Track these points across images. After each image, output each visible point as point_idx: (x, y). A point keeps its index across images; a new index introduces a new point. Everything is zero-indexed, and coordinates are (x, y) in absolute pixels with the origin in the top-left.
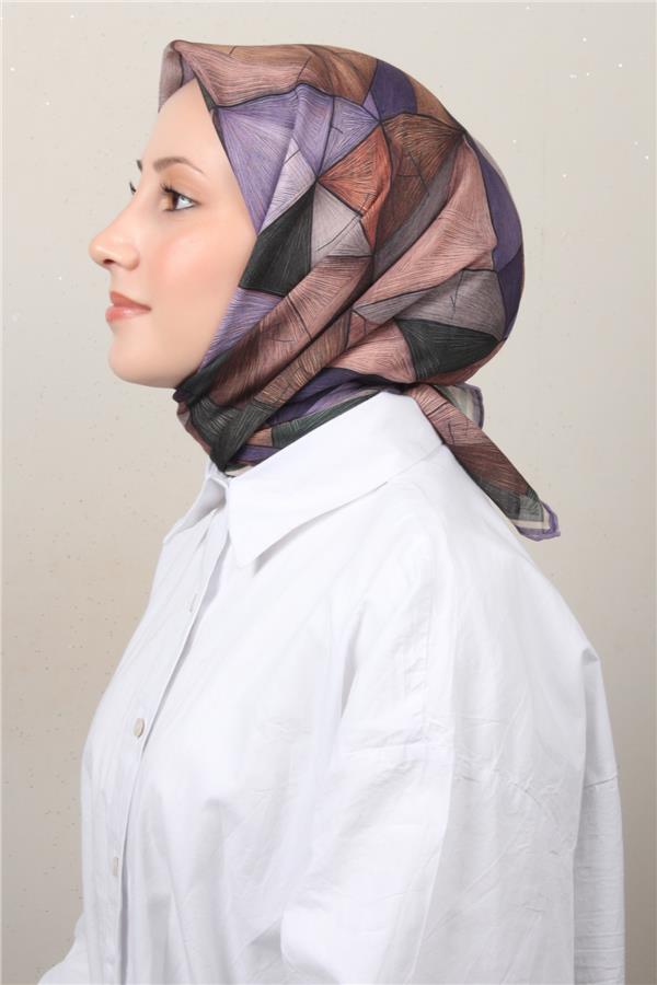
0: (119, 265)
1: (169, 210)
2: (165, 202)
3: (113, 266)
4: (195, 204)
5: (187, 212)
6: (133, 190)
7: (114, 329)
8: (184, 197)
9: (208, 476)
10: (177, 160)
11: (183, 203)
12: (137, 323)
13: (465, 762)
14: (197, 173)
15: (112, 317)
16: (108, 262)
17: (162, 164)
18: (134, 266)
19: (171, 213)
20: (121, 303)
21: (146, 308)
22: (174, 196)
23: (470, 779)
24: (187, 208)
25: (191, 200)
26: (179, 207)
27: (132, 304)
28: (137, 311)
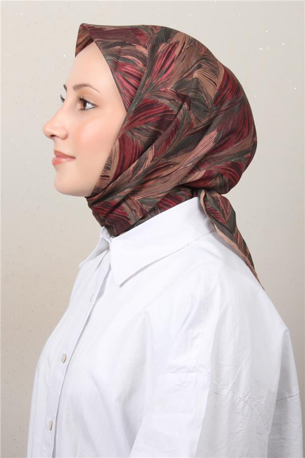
0: (58, 137)
1: (82, 109)
2: (79, 106)
3: (55, 138)
4: (95, 106)
5: (91, 110)
6: (63, 100)
7: (57, 169)
8: (89, 103)
9: (101, 237)
10: (85, 85)
11: (88, 106)
12: (69, 165)
13: (215, 385)
14: (95, 91)
15: (55, 163)
16: (53, 136)
17: (78, 87)
18: (65, 138)
19: (83, 111)
20: (59, 155)
21: (73, 158)
22: (84, 102)
23: (217, 394)
24: (91, 108)
25: (93, 104)
26: (86, 108)
27: (65, 156)
28: (68, 159)
